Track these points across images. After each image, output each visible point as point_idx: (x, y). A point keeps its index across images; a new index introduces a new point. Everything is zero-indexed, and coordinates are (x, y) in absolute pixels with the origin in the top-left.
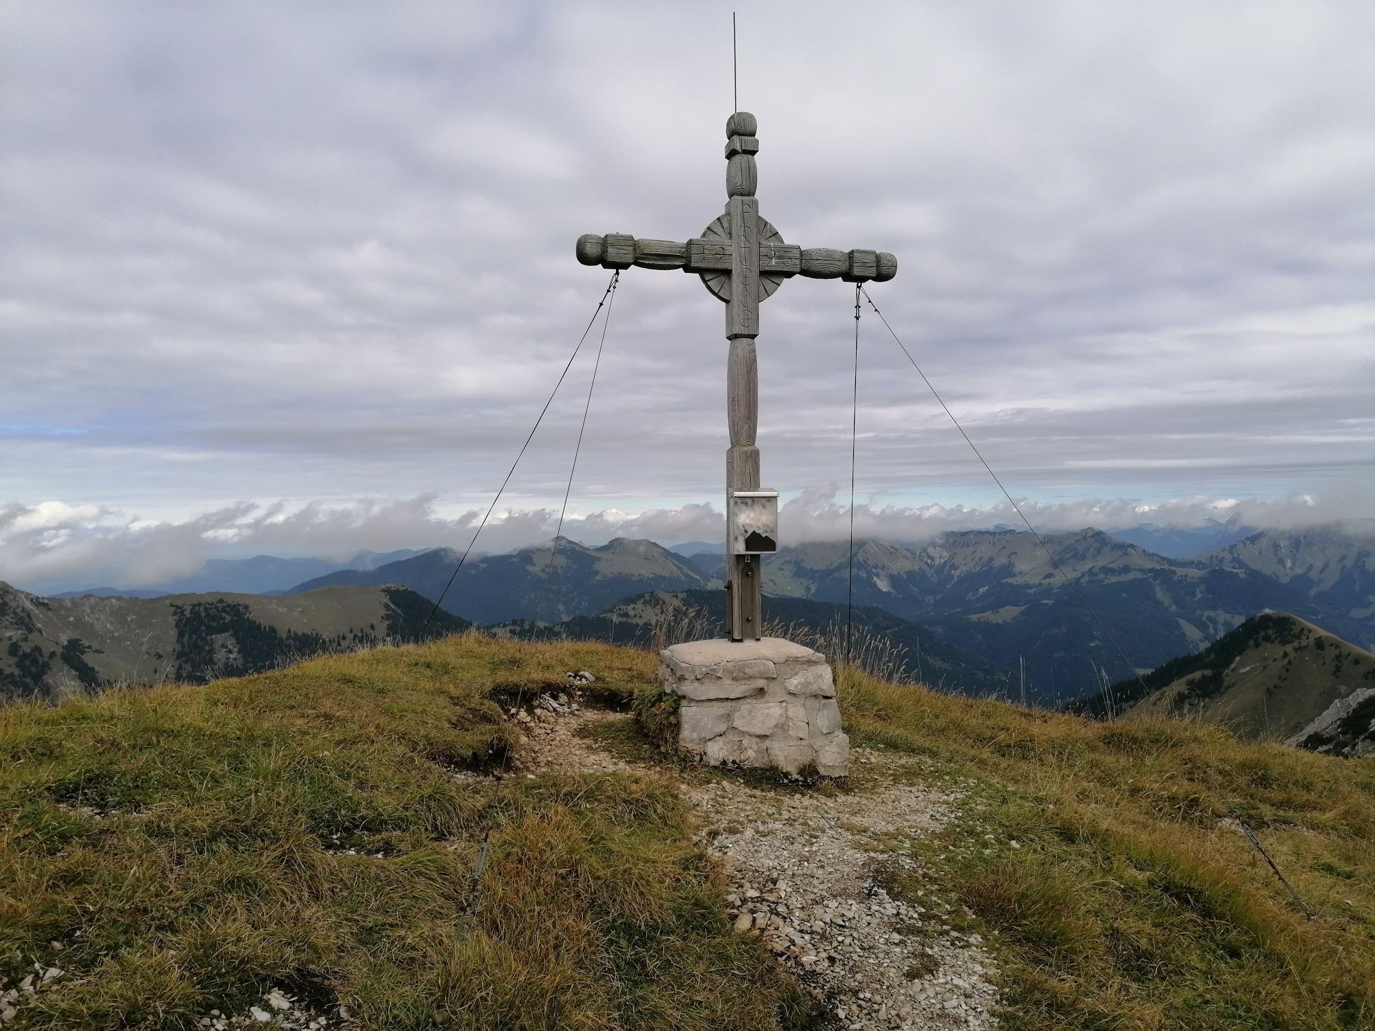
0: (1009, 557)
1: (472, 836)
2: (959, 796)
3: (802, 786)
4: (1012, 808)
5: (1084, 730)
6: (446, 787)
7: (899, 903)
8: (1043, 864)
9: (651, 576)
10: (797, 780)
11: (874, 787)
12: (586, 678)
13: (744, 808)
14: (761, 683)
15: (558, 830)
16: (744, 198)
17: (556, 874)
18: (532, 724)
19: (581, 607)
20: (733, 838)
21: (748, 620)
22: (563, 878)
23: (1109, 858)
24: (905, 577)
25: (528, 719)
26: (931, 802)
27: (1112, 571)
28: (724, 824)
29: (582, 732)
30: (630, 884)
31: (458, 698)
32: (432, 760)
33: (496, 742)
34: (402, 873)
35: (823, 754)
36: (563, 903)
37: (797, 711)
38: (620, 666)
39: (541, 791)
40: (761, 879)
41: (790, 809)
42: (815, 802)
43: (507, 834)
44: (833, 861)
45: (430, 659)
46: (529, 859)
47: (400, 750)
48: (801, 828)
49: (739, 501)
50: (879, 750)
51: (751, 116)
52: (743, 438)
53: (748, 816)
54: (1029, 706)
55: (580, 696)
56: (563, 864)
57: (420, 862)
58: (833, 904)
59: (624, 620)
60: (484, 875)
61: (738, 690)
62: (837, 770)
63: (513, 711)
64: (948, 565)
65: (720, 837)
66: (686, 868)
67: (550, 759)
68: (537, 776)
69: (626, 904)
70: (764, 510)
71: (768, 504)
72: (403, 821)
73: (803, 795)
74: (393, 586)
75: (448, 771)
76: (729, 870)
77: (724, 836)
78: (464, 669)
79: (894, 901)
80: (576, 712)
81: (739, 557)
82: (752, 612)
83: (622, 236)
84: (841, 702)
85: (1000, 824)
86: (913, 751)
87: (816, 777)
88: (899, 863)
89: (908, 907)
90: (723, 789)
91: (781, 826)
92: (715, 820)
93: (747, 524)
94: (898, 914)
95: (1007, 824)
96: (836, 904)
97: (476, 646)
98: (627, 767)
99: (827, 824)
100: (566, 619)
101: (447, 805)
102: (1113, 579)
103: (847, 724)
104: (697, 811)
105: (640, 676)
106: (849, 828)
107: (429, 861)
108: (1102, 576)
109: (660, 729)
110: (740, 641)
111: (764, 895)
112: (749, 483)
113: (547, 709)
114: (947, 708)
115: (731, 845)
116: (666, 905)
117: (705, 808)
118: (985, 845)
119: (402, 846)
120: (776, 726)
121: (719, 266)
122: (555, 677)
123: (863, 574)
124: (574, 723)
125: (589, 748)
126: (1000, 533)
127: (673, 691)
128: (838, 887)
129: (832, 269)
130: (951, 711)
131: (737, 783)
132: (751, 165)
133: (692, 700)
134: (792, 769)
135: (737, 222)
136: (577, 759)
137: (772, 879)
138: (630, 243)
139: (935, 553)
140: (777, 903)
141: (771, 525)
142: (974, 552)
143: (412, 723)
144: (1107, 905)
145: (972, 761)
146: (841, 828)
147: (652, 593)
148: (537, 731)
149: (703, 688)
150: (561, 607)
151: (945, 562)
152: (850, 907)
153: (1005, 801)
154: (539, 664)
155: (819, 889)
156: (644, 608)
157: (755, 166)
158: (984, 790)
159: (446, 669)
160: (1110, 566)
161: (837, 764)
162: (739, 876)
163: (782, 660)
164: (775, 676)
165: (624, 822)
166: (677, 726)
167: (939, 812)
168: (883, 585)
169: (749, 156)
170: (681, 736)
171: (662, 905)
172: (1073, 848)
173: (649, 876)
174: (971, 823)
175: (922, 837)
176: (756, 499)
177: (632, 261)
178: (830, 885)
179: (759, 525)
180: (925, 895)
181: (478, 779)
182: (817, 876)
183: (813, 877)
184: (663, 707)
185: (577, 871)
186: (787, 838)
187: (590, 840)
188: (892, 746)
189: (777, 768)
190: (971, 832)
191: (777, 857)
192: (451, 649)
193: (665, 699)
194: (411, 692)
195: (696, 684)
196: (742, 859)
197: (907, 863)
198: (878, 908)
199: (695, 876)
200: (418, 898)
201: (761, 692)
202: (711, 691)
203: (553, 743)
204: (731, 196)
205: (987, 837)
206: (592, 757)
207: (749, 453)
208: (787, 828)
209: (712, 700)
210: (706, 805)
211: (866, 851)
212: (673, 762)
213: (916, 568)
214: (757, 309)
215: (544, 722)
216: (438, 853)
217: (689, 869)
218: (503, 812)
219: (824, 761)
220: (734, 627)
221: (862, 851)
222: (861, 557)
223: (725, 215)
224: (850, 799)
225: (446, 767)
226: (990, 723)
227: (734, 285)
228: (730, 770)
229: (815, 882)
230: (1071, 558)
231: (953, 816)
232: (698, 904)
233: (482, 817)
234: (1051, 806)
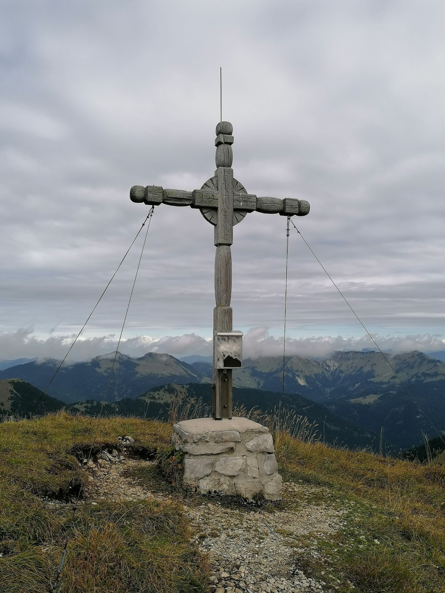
0: (372, 366)
1: (57, 542)
2: (345, 512)
3: (255, 506)
4: (376, 520)
5: (415, 470)
6: (42, 512)
7: (311, 579)
8: (393, 554)
9: (168, 375)
10: (252, 503)
11: (296, 507)
12: (129, 440)
13: (221, 520)
14: (232, 445)
15: (109, 538)
16: (225, 168)
17: (108, 566)
18: (96, 469)
19: (128, 393)
20: (214, 540)
21: (225, 407)
22: (112, 569)
23: (430, 549)
24: (314, 377)
25: (94, 466)
26: (329, 515)
27: (428, 375)
28: (209, 531)
29: (126, 474)
30: (152, 572)
31: (52, 454)
32: (35, 494)
33: (74, 481)
34: (14, 567)
35: (267, 487)
36: (111, 585)
37: (252, 461)
38: (150, 432)
39: (100, 513)
40: (230, 566)
41: (248, 521)
42: (262, 516)
43: (78, 541)
44: (272, 553)
45: (36, 429)
46: (91, 557)
47: (15, 488)
48: (254, 533)
49: (220, 338)
50: (299, 483)
51: (230, 124)
52: (223, 302)
53: (223, 526)
54: (384, 456)
55: (125, 451)
56: (112, 560)
57: (25, 560)
58: (272, 581)
59: (152, 400)
60: (64, 568)
61: (219, 448)
62: (275, 496)
63: (85, 461)
64: (338, 370)
65: (206, 539)
66: (186, 561)
67: (106, 491)
68: (98, 503)
69: (149, 584)
70: (234, 344)
71: (237, 340)
72: (15, 533)
73: (255, 512)
74: (16, 380)
75: (44, 500)
76: (211, 560)
77: (208, 538)
78: (56, 435)
79: (308, 578)
80: (123, 461)
81: (220, 370)
82: (227, 403)
83: (156, 187)
84: (277, 455)
85: (369, 530)
86: (319, 484)
87: (263, 501)
88: (310, 555)
89: (316, 582)
90: (209, 508)
91: (242, 532)
92: (203, 529)
93: (225, 351)
94: (310, 586)
95: (372, 529)
96: (274, 581)
97: (64, 421)
98: (152, 495)
99: (269, 530)
100: (118, 399)
101: (43, 523)
102: (429, 380)
103: (281, 467)
104: (193, 523)
105: (162, 439)
106: (281, 532)
107: (30, 559)
108: (423, 378)
109: (172, 472)
110: (220, 419)
111: (231, 575)
112: (226, 328)
113: (105, 459)
114: (338, 457)
115: (212, 544)
116: (174, 584)
117: (198, 521)
118: (360, 542)
119: (15, 550)
120: (240, 470)
121: (210, 205)
122: (110, 440)
123: (290, 375)
124: (121, 468)
125: (130, 483)
126: (367, 353)
127: (180, 449)
128: (275, 570)
129: (273, 208)
130: (340, 459)
131: (217, 505)
132: (230, 151)
133: (191, 455)
134: (249, 496)
135: (221, 181)
136: (122, 490)
137: (237, 565)
138: (161, 191)
139: (331, 364)
140: (239, 581)
141: (238, 352)
142: (352, 363)
143: (23, 470)
144: (429, 578)
145: (352, 490)
146: (277, 533)
147: (169, 385)
148: (99, 473)
149: (198, 447)
150: (116, 393)
151: (336, 369)
152: (282, 582)
153: (371, 515)
154: (102, 431)
155: (264, 571)
156: (164, 394)
157: (231, 151)
158: (359, 508)
159: (45, 435)
160: (428, 372)
161: (275, 493)
162: (217, 564)
163: (244, 431)
164: (240, 440)
165: (149, 532)
166: (183, 470)
167: (334, 522)
168: (302, 382)
169: (229, 145)
170: (184, 477)
171: (171, 584)
172: (410, 544)
173: (164, 566)
174: (352, 529)
175: (324, 538)
176: (230, 337)
177: (161, 201)
178: (270, 569)
179: (232, 352)
180: (326, 574)
181: (62, 505)
182: (263, 563)
183: (261, 564)
184: (174, 459)
185: (120, 564)
186: (246, 540)
187: (129, 544)
188: (307, 481)
189: (241, 495)
190: (352, 534)
191: (240, 552)
192: (49, 422)
193: (175, 454)
194: (23, 451)
195: (194, 445)
196: (219, 553)
197: (315, 554)
198: (298, 583)
199: (191, 565)
200: (23, 583)
201: (232, 450)
202: (202, 449)
203: (108, 481)
204: (218, 166)
205: (361, 537)
206: (131, 489)
207: (227, 310)
208: (246, 533)
209: (203, 455)
210: (198, 520)
211: (291, 547)
212: (180, 492)
213: (320, 372)
214: (232, 230)
215: (103, 467)
216: (37, 554)
217: (187, 561)
218: (77, 527)
219: (268, 491)
220: (217, 411)
221: (289, 547)
222: (289, 365)
223: (215, 177)
224: (282, 514)
225: (43, 498)
226: (362, 466)
227: (219, 216)
228: (212, 497)
229: (262, 567)
230: (405, 367)
231: (342, 524)
232: (192, 583)
233: (63, 529)
234: (397, 518)
